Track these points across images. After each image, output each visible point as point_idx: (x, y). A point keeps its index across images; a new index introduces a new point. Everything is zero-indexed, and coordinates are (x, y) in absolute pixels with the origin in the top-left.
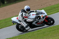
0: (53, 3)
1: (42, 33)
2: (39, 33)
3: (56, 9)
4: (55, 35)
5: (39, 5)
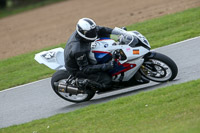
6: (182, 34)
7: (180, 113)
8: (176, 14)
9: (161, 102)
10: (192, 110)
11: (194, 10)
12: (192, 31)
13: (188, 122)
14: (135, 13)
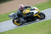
0: (38, 2)
1: (29, 28)
2: (26, 28)
3: (40, 7)
4: (40, 30)
5: (26, 4)
6: (41, 9)
7: (41, 29)
8: (40, 4)
9: (36, 26)
10: (44, 28)
11: (44, 3)
12: (44, 8)
13: (43, 31)
14: (29, 4)
